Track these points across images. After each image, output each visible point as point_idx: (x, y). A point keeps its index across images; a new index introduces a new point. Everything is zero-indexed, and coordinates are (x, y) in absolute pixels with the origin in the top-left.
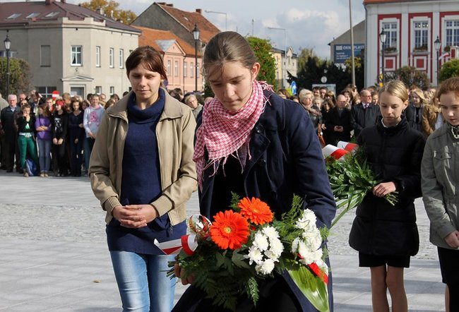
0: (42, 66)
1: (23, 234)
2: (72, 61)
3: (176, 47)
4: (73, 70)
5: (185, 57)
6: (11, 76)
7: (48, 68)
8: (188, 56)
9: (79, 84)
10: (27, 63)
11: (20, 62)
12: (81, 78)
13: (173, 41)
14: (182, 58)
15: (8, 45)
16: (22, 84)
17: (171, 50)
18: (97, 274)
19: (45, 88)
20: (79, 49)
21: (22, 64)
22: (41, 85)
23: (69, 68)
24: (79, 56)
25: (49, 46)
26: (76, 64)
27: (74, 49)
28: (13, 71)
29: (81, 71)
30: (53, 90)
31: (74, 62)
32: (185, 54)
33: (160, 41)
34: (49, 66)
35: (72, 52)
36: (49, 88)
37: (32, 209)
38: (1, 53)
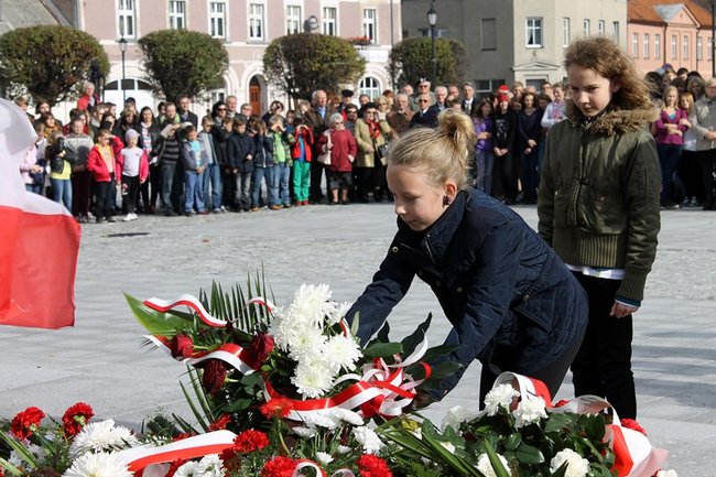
0: (484, 50)
2: (527, 41)
3: (685, 15)
4: (529, 55)
5: (699, 29)
6: (438, 64)
7: (492, 52)
8: (703, 27)
9: (539, 74)
10: (461, 45)
11: (451, 43)
12: (541, 65)
13: (681, 6)
14: (694, 31)
15: (433, 19)
16: (455, 76)
17: (677, 20)
19: (487, 82)
20: (538, 23)
21: (454, 47)
22: (482, 78)
23: (523, 52)
24: (539, 33)
25: (494, 19)
26: (534, 46)
27: (530, 23)
28: (441, 57)
29: (542, 55)
30: (499, 83)
31: (531, 42)
32: (699, 25)
33: (660, 7)
34: (494, 50)
35: (527, 28)
36: (494, 82)
38: (425, 32)
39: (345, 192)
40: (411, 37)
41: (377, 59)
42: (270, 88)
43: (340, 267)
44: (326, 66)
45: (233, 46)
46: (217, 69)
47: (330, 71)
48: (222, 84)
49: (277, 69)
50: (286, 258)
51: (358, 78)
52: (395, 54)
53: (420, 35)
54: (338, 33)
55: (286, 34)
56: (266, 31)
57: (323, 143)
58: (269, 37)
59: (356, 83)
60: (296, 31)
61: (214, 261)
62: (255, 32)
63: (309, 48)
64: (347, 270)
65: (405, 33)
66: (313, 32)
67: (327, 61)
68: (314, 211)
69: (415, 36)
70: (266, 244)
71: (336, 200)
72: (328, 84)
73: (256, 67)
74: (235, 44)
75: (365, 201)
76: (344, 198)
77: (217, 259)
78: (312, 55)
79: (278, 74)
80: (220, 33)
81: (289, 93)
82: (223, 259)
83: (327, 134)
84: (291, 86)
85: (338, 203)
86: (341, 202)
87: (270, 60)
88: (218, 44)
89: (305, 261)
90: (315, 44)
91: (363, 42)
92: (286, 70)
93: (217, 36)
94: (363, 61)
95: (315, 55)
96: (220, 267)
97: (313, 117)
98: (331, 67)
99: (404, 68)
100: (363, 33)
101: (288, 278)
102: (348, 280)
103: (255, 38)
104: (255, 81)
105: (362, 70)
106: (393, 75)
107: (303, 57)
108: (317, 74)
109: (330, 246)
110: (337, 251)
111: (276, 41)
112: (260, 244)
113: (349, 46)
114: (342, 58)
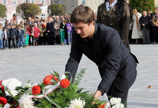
0: (71, 6)
1: (62, 65)
6: (60, 10)
7: (73, 7)
10: (65, 5)
11: (63, 5)
16: (64, 13)
18: (88, 77)
21: (63, 6)
24: (84, 2)
28: (60, 8)
34: (73, 6)
35: (81, 1)
37: (66, 56)
38: (56, 2)
39: (37, 42)
40: (53, 3)
41: (44, 9)
42: (18, 17)
43: (35, 62)
44: (32, 11)
45: (8, 7)
46: (4, 13)
47: (33, 12)
48: (6, 16)
49: (20, 12)
50: (21, 60)
51: (40, 14)
52: (49, 8)
53: (55, 3)
54: (35, 3)
55: (21, 3)
56: (16, 3)
57: (32, 30)
58: (17, 4)
59: (39, 15)
60: (24, 2)
61: (3, 61)
62: (14, 3)
63: (27, 7)
64: (37, 63)
65: (51, 3)
66: (28, 3)
67: (32, 10)
68: (29, 48)
69: (54, 3)
70: (16, 56)
71: (34, 44)
72: (32, 16)
73: (14, 12)
74: (9, 6)
75: (42, 45)
76: (36, 44)
77: (4, 61)
78: (28, 9)
79: (20, 13)
80: (5, 3)
81: (23, 18)
82: (5, 61)
83: (33, 28)
84: (23, 16)
85: (35, 45)
86: (36, 45)
87: (18, 10)
88: (4, 6)
89: (26, 60)
90: (29, 6)
91: (41, 5)
92: (22, 12)
93: (4, 4)
94: (41, 10)
95: (29, 8)
96: (4, 63)
97: (28, 24)
98: (33, 11)
99: (51, 11)
100: (41, 3)
101: (22, 65)
102: (37, 65)
103: (14, 4)
104: (14, 15)
105: (41, 12)
106: (48, 13)
107: (26, 9)
108: (29, 13)
109: (33, 57)
110: (34, 58)
111: (19, 5)
112: (15, 57)
113: (38, 6)
114: (36, 9)
